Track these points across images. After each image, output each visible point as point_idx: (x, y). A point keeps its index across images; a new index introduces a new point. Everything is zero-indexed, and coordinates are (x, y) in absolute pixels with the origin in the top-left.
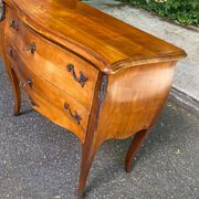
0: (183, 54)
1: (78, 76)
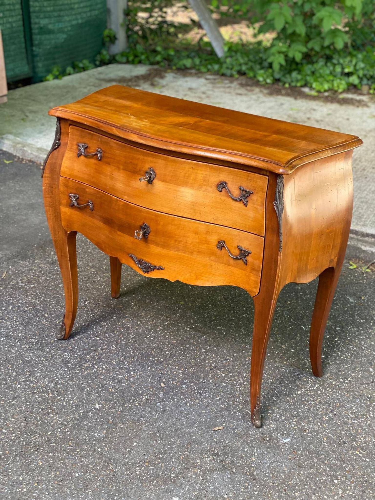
0: (358, 141)
1: (236, 193)
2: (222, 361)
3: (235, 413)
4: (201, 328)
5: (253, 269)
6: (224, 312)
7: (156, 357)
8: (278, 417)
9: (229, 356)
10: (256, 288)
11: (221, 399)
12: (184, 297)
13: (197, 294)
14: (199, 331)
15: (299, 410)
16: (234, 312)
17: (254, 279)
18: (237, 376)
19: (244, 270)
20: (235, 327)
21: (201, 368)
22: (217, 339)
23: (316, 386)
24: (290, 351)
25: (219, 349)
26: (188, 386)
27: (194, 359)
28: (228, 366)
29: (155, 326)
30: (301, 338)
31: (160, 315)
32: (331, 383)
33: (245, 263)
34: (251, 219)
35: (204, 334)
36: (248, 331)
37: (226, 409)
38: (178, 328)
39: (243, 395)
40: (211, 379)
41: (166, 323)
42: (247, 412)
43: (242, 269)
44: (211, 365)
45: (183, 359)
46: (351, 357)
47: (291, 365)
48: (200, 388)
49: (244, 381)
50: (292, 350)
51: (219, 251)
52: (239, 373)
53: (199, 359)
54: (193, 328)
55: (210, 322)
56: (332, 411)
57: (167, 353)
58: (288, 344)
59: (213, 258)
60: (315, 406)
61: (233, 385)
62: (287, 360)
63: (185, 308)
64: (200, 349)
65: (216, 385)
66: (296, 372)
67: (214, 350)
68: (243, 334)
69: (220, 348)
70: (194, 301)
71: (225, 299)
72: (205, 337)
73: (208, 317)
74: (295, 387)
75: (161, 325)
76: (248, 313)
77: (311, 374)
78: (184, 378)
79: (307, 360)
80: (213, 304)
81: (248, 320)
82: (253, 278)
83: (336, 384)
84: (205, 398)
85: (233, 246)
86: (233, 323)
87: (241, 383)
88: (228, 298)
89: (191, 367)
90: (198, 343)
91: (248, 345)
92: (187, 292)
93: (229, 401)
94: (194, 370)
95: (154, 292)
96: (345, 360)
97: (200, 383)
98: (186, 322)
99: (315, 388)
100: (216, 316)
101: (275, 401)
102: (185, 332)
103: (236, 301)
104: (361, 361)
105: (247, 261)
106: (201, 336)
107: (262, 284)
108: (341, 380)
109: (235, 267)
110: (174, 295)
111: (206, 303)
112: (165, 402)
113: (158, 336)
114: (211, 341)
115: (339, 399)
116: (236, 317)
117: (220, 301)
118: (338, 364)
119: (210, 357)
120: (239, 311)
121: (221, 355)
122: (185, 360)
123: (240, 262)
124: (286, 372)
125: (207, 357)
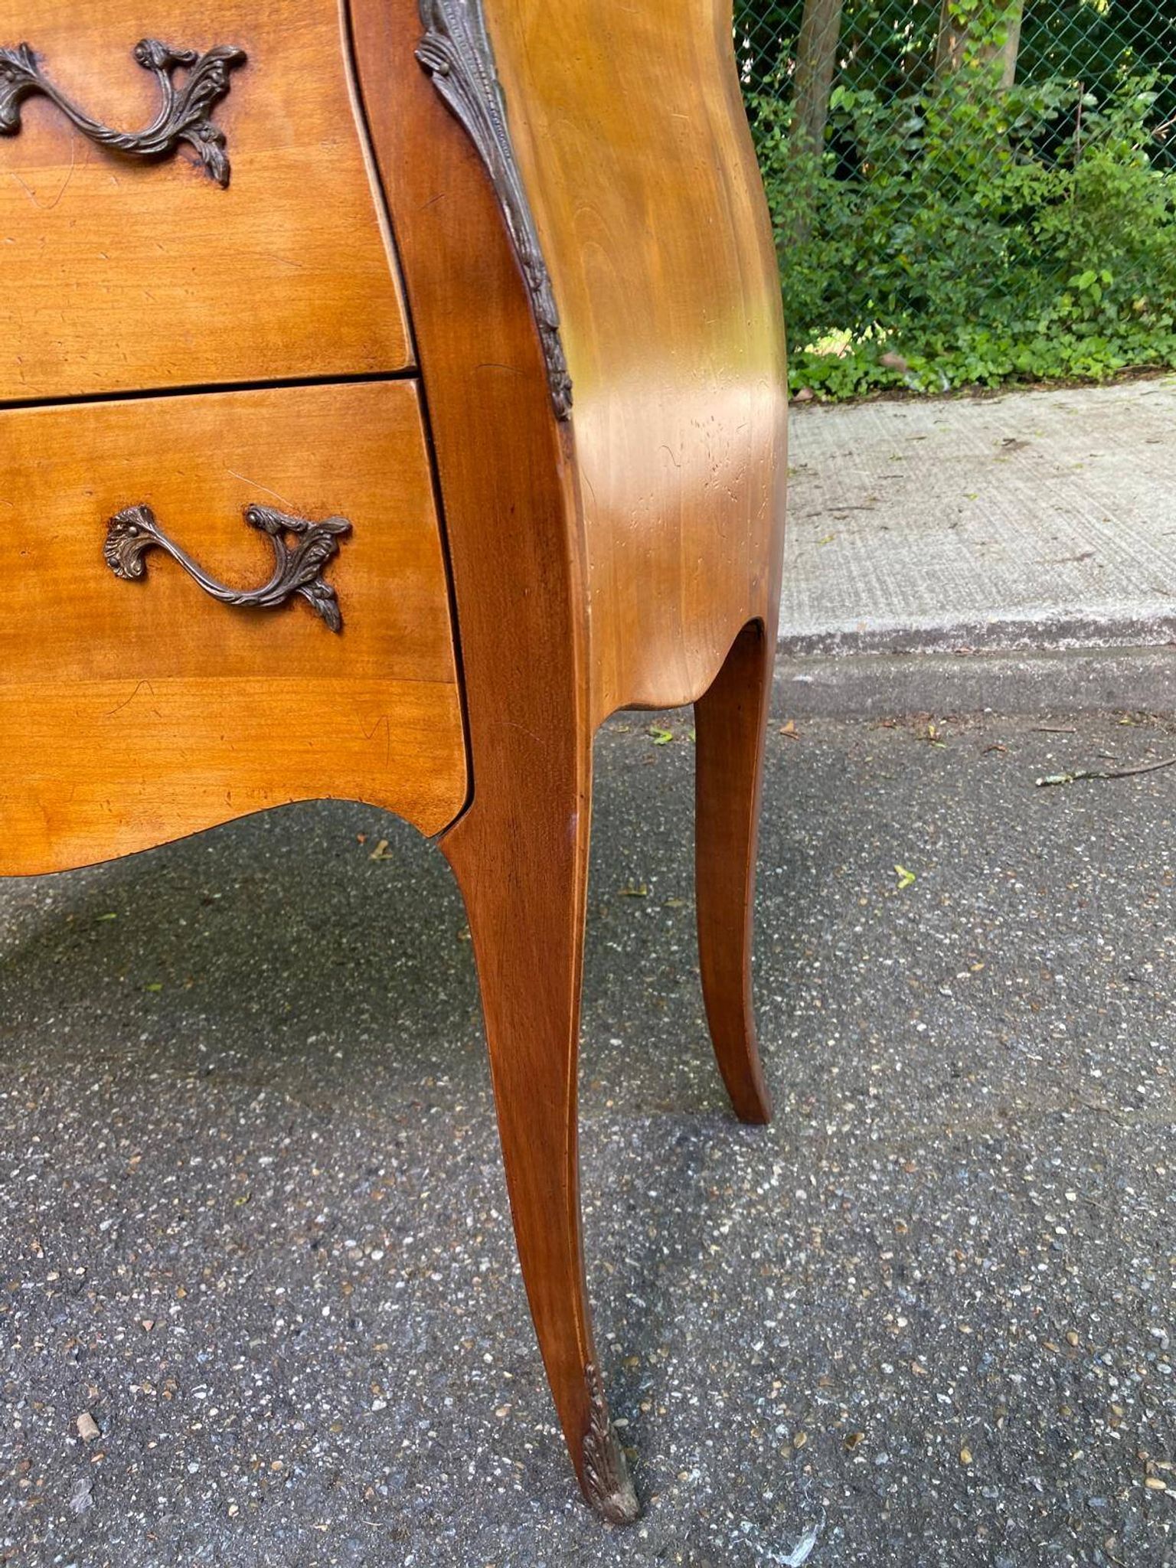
2: (356, 1184)
3: (483, 1466)
4: (242, 1062)
5: (394, 643)
6: (321, 975)
7: (52, 1270)
8: (694, 1401)
9: (378, 1151)
10: (442, 768)
11: (396, 1399)
12: (163, 963)
13: (211, 940)
14: (235, 1076)
15: (770, 1324)
16: (358, 964)
17: (415, 712)
18: (440, 1238)
19: (338, 674)
20: (373, 1019)
21: (269, 1252)
22: (314, 1087)
23: (777, 1169)
24: (607, 1046)
25: (331, 1132)
26: (222, 1384)
27: (234, 1215)
28: (388, 1198)
29: (44, 1114)
30: (624, 983)
31: (71, 1057)
32: (822, 1137)
33: (324, 617)
34: (285, 270)
35: (258, 1083)
36: (425, 1017)
37: (432, 1457)
38: (147, 1091)
39: (490, 1334)
40: (326, 1296)
41: (96, 1087)
42: (541, 1438)
43: (323, 673)
44: (311, 1225)
45: (179, 1238)
46: (824, 999)
47: (638, 1107)
48: (279, 1377)
49: (476, 1255)
50: (615, 1042)
51: (134, 590)
52: (443, 1219)
53: (254, 1212)
54: (209, 1073)
55: (275, 1030)
56: (902, 1274)
57: (104, 1226)
58: (589, 1024)
59: (106, 657)
60: (821, 1275)
61: (434, 1296)
62: (612, 1090)
63: (169, 1005)
64: (253, 1156)
65: (352, 1325)
66: (670, 1133)
67: (312, 1142)
68: (411, 1035)
69: (336, 1127)
70: (204, 969)
71: (316, 928)
72: (262, 1096)
73: (263, 1010)
74: (697, 1204)
75: (73, 1100)
76: (410, 951)
77: (726, 1118)
78: (198, 1340)
79: (686, 1063)
80: (276, 959)
81: (416, 976)
82: (404, 711)
83: (839, 1131)
84: (316, 1429)
85: (212, 528)
86: (365, 1006)
87: (463, 1269)
88: (325, 922)
89: (221, 1268)
90: (240, 1134)
91: (444, 1073)
92: (171, 943)
93: (437, 1397)
94: (239, 1274)
95: (45, 977)
96: (809, 1018)
97: (275, 1344)
98: (182, 1052)
99: (774, 1182)
100: (293, 999)
101: (647, 1312)
102: (180, 1101)
103: (355, 925)
104: (866, 1002)
105: (334, 597)
106: (248, 1099)
107: (479, 729)
108: (850, 1107)
109: (270, 671)
110: (124, 966)
111: (246, 963)
112: (104, 1538)
113: (60, 1157)
114: (292, 1106)
115: (889, 1196)
116: (371, 978)
117: (297, 940)
118: (797, 1041)
119: (301, 1184)
120: (375, 955)
121: (343, 1156)
122: (192, 1234)
123: (295, 623)
124: (629, 1144)
125: (288, 1188)
